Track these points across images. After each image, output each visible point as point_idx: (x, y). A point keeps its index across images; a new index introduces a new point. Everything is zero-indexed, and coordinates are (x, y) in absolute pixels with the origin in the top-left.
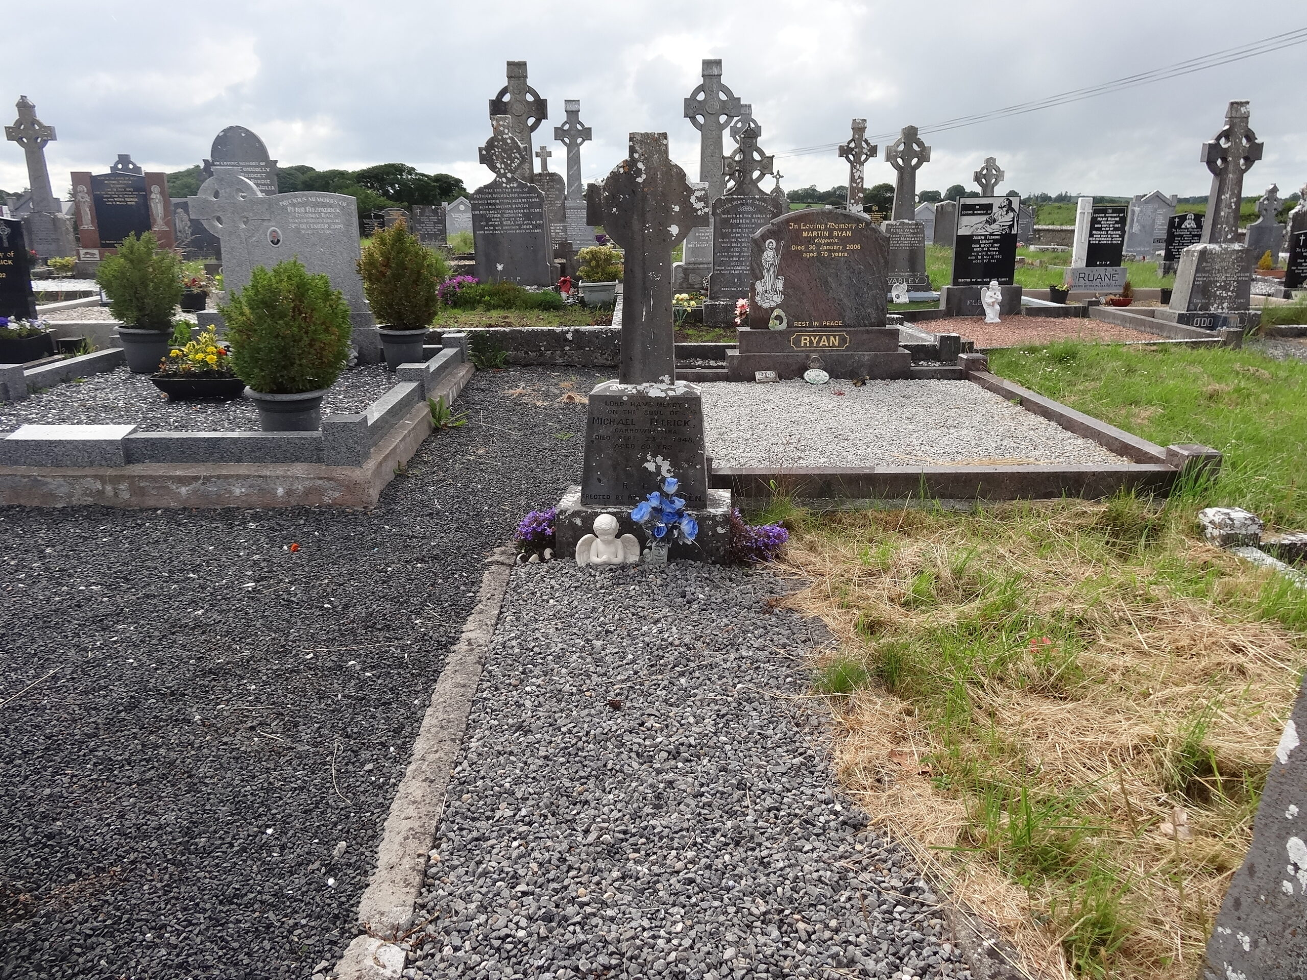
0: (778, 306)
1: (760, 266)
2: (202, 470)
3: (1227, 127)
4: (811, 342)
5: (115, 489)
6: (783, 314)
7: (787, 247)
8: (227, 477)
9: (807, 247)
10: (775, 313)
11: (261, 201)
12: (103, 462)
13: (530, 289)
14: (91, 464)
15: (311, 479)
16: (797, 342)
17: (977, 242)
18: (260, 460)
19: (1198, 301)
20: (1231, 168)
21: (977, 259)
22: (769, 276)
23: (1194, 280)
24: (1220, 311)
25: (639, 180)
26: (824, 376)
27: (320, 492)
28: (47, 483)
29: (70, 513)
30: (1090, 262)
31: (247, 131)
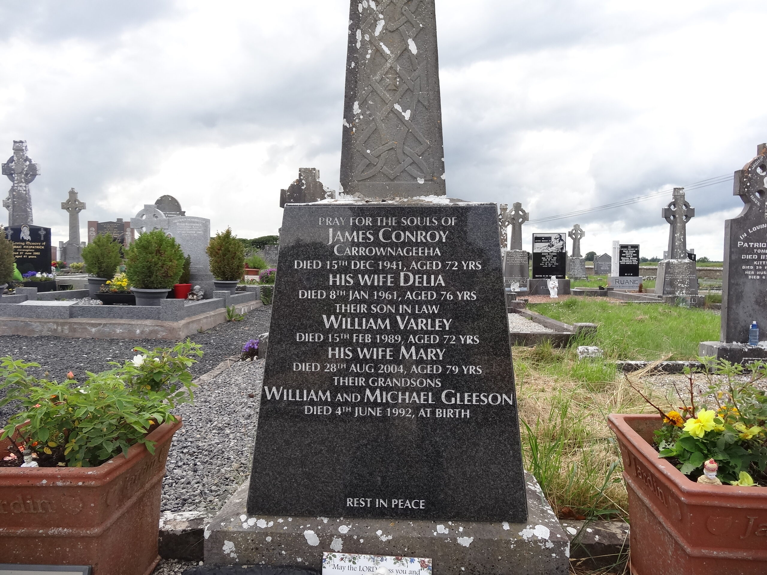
2: (103, 321)
3: (674, 200)
5: (62, 328)
8: (114, 324)
11: (165, 220)
12: (59, 317)
14: (54, 317)
15: (153, 326)
17: (544, 256)
18: (132, 318)
19: (668, 289)
20: (678, 220)
21: (545, 265)
23: (665, 278)
24: (681, 295)
25: (303, 188)
27: (156, 332)
28: (32, 325)
29: (41, 338)
30: (622, 274)
31: (172, 198)
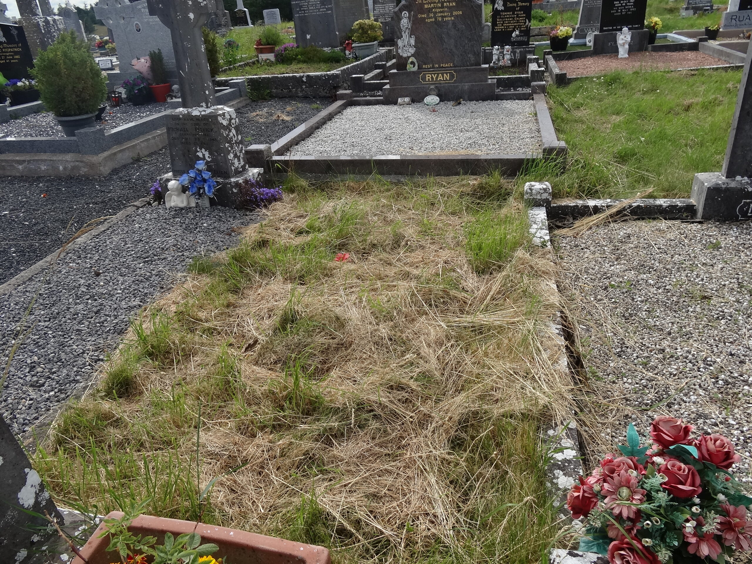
0: (413, 55)
1: (400, 30)
2: (27, 157)
4: (432, 78)
6: (415, 60)
7: (415, 16)
8: (37, 160)
9: (428, 15)
10: (410, 60)
11: (128, 7)
13: (327, 50)
15: (74, 162)
16: (424, 78)
18: (54, 152)
21: (617, 12)
22: (405, 36)
26: (437, 99)
27: (78, 168)
